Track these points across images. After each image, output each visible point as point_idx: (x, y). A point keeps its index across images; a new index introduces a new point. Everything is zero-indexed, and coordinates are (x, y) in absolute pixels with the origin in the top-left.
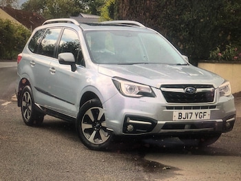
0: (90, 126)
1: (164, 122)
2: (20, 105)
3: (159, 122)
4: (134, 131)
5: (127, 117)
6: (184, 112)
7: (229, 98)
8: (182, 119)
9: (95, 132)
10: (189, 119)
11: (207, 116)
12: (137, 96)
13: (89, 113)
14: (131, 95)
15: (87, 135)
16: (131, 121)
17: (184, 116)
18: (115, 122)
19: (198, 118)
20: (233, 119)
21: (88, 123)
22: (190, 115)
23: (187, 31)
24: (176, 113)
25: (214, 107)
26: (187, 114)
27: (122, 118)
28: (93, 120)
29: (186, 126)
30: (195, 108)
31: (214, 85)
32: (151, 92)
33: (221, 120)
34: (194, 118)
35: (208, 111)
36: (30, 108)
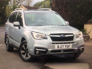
0: (24, 52)
1: (51, 50)
2: (5, 43)
3: (49, 50)
4: (39, 54)
5: (36, 48)
6: (60, 45)
7: (81, 39)
8: (59, 48)
9: (26, 54)
10: (62, 48)
11: (70, 46)
12: (40, 39)
13: (23, 46)
14: (38, 38)
15: (23, 56)
16: (37, 49)
17: (60, 47)
18: (31, 50)
19: (66, 48)
20: (83, 47)
21: (23, 50)
22: (62, 46)
23: (78, 12)
24: (56, 45)
25: (74, 43)
26: (61, 46)
27: (34, 48)
28: (25, 49)
29: (62, 51)
30: (65, 43)
31: (74, 34)
32: (46, 37)
33: (77, 48)
34: (64, 48)
35: (71, 44)
36: (8, 44)
